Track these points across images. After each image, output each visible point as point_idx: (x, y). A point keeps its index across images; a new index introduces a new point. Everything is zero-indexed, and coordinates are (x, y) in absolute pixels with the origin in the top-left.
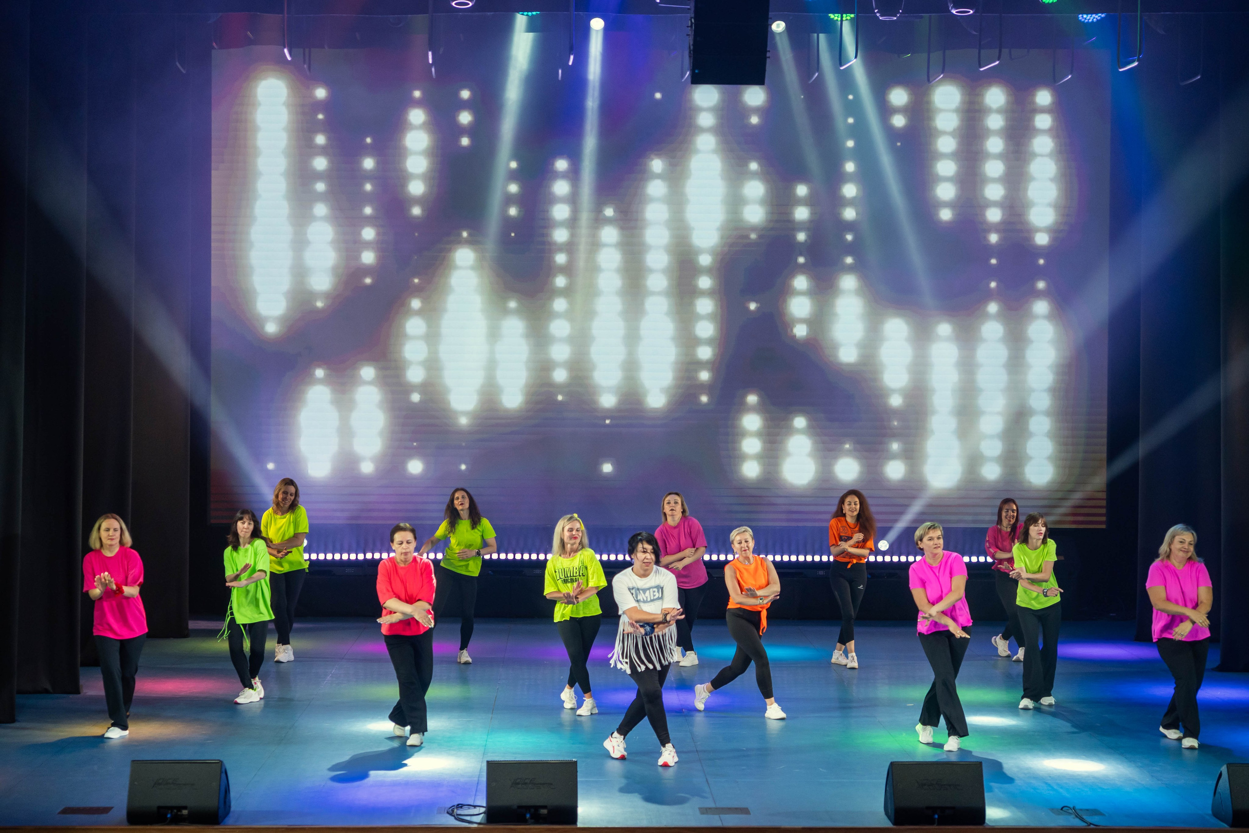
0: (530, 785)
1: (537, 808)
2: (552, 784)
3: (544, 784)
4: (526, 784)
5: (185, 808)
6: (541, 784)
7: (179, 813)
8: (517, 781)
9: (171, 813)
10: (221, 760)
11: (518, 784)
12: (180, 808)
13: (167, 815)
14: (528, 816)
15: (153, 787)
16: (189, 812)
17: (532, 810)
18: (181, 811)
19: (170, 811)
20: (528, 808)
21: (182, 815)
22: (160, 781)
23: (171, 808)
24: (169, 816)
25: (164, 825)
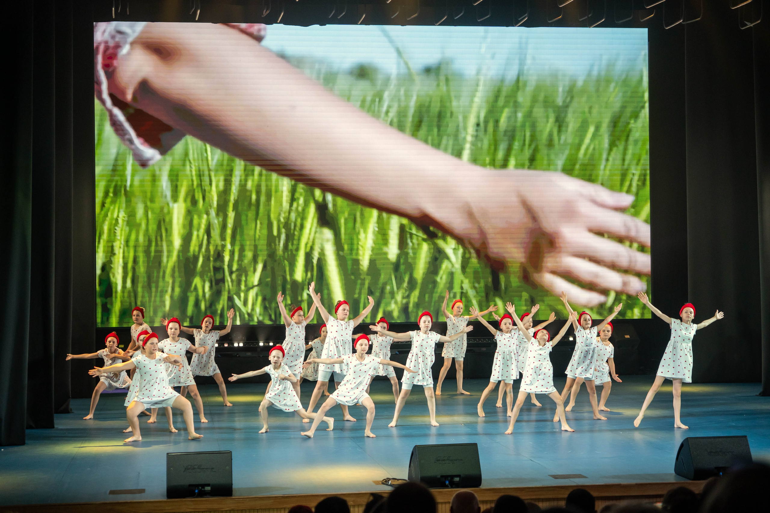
0: (448, 461)
1: (453, 477)
2: (462, 460)
3: (456, 460)
4: (444, 460)
5: (208, 485)
6: (455, 460)
7: (203, 489)
8: (438, 459)
9: (198, 489)
10: (231, 451)
11: (439, 460)
12: (204, 486)
13: (194, 491)
14: (447, 483)
15: (184, 471)
16: (211, 489)
17: (449, 478)
18: (204, 488)
19: (197, 488)
20: (446, 477)
21: (205, 490)
22: (189, 467)
23: (197, 486)
24: (197, 491)
25: (194, 498)
